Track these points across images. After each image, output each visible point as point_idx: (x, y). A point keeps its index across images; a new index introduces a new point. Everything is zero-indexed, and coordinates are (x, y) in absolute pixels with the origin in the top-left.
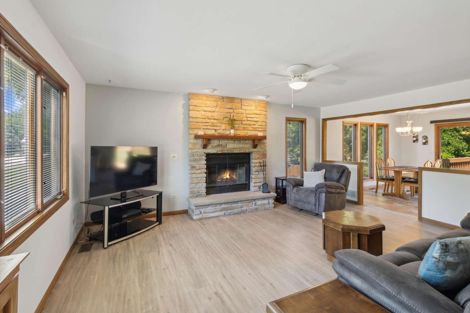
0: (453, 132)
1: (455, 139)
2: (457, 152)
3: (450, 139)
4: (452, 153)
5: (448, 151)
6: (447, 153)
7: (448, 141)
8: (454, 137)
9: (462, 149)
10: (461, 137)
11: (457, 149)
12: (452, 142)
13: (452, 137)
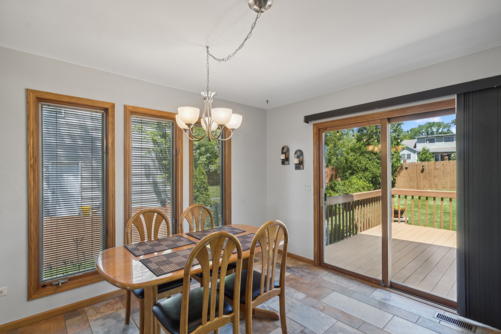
0: (371, 155)
1: (373, 163)
2: (374, 180)
3: (368, 163)
4: (369, 181)
5: (365, 178)
6: (364, 181)
7: (365, 166)
8: (372, 160)
9: (379, 175)
10: (378, 161)
11: (374, 175)
12: (370, 167)
13: (370, 160)
